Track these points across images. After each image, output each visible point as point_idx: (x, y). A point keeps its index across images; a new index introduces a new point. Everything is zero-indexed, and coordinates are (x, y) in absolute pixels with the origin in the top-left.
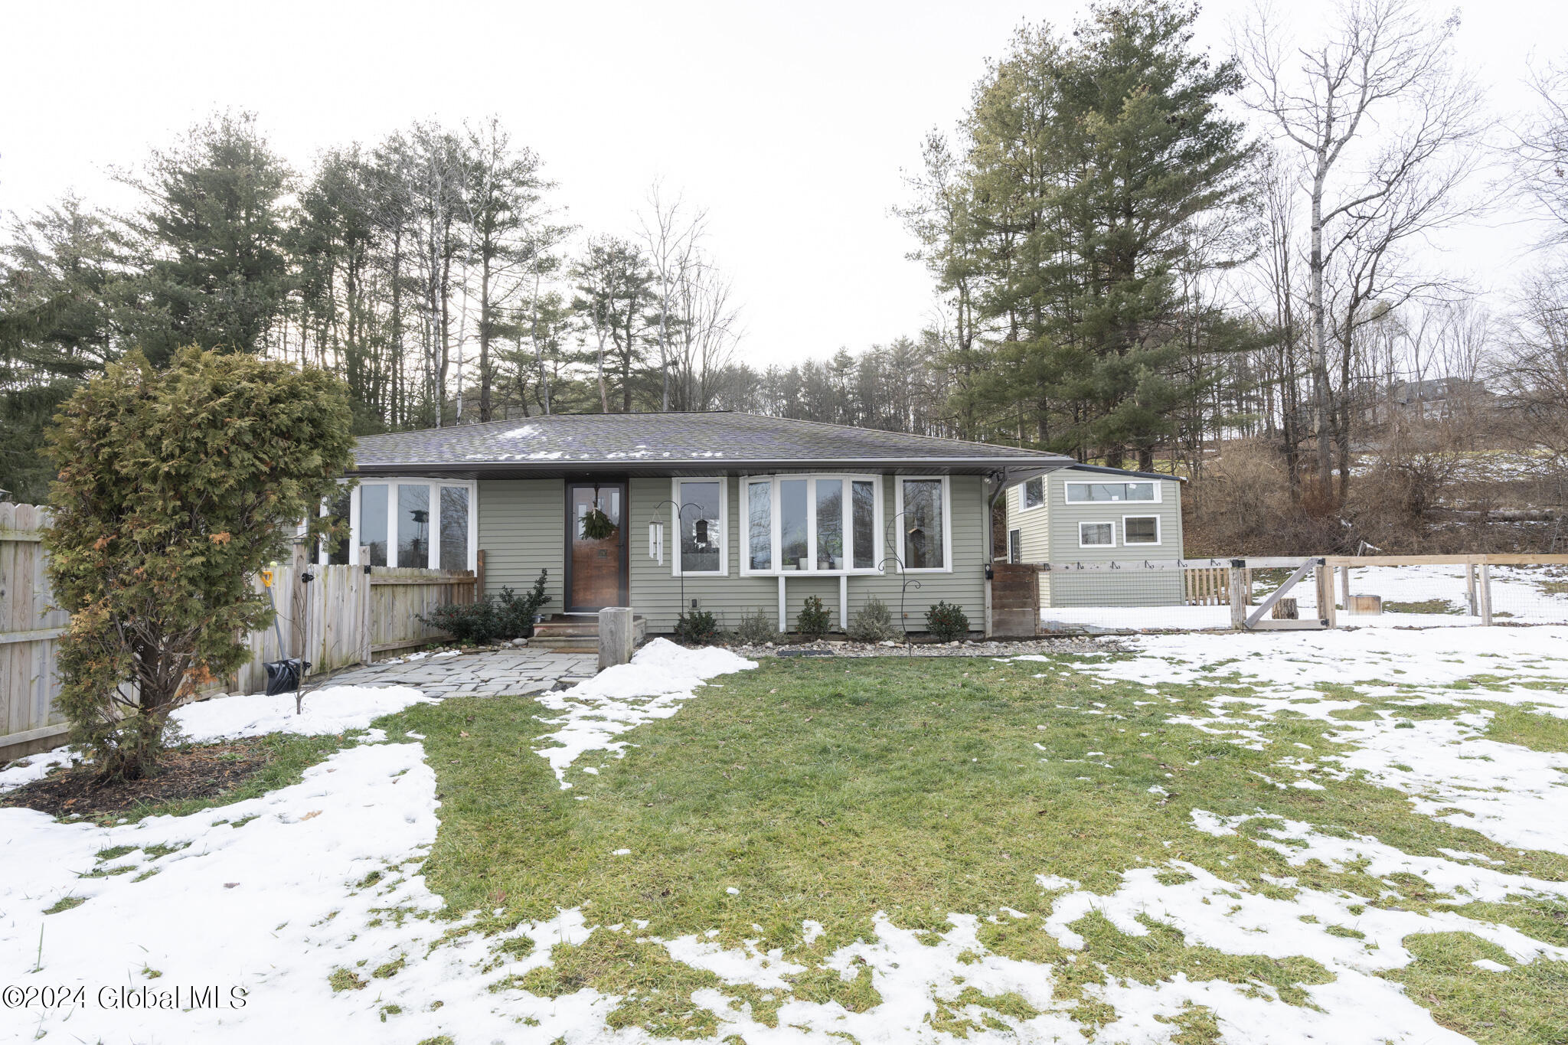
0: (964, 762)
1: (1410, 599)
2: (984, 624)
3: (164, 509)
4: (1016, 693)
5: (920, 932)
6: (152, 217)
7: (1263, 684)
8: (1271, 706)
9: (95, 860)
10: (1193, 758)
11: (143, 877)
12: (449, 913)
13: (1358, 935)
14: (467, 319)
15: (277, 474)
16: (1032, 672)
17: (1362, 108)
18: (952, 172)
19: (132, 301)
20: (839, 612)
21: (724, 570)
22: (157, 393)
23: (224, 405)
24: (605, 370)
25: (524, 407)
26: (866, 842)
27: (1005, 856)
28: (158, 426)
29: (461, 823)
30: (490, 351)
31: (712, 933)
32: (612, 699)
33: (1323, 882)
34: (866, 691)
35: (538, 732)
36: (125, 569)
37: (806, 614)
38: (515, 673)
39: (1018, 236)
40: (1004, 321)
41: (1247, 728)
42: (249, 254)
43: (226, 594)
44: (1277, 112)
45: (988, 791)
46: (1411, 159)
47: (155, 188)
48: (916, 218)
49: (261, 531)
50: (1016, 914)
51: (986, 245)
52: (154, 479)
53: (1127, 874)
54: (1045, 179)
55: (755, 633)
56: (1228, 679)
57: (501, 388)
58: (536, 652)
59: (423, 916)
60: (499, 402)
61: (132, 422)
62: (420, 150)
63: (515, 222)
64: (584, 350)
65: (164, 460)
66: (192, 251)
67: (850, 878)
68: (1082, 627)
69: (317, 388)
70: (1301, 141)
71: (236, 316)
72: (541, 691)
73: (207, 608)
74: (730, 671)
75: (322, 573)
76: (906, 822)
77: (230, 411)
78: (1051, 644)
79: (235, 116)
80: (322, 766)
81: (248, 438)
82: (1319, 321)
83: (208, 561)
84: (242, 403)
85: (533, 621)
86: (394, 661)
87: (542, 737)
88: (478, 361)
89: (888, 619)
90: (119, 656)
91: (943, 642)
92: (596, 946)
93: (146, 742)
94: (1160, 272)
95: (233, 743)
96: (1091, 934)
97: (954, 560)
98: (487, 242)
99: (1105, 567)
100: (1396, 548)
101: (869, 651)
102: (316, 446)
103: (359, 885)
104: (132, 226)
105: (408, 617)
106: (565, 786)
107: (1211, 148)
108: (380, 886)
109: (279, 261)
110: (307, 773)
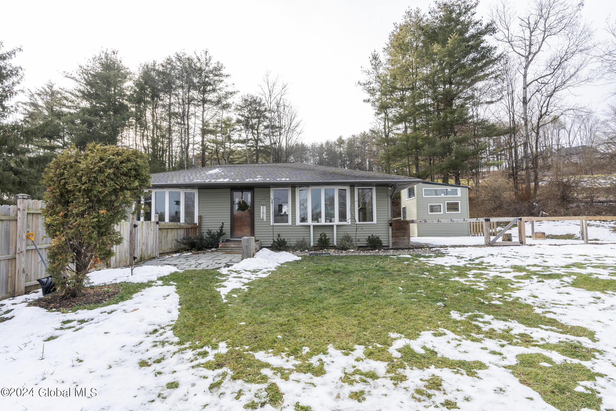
0: (371, 293)
1: (559, 234)
2: (389, 243)
3: (83, 202)
4: (396, 269)
5: (343, 351)
6: (80, 91)
7: (491, 266)
8: (492, 274)
9: (61, 324)
10: (456, 293)
11: (77, 330)
12: (180, 343)
13: (500, 354)
14: (196, 128)
15: (122, 189)
16: (404, 261)
17: (543, 40)
18: (381, 68)
19: (73, 122)
20: (333, 239)
21: (290, 223)
22: (81, 160)
23: (104, 164)
24: (248, 146)
25: (218, 161)
26: (330, 321)
27: (379, 326)
28: (81, 172)
29: (187, 313)
30: (205, 139)
31: (270, 351)
32: (246, 271)
33: (493, 336)
34: (339, 268)
35: (217, 282)
36: (70, 223)
37: (321, 239)
38: (211, 261)
39: (407, 93)
40: (401, 126)
41: (480, 282)
42: (115, 104)
43: (105, 232)
44: (509, 42)
45: (377, 304)
46: (563, 60)
47: (81, 80)
48: (367, 86)
49: (117, 209)
50: (379, 346)
51: (395, 96)
52: (80, 191)
53: (422, 333)
54: (418, 70)
55: (301, 247)
56: (478, 264)
57: (210, 153)
58: (220, 253)
59: (171, 344)
60: (209, 159)
61: (72, 171)
62: (178, 63)
63: (214, 90)
64: (241, 138)
65: (83, 184)
66: (94, 103)
67: (322, 333)
68: (427, 244)
69: (137, 158)
70: (519, 54)
71: (110, 128)
72: (220, 268)
73: (98, 237)
74: (290, 260)
75: (141, 224)
76: (346, 314)
77: (106, 166)
78: (414, 251)
79: (110, 52)
80: (139, 293)
81: (112, 176)
82: (526, 125)
83: (99, 220)
84: (110, 164)
85: (219, 242)
86: (167, 257)
87: (218, 284)
88: (201, 143)
89: (352, 241)
90: (68, 254)
91: (372, 250)
92: (229, 354)
93: (78, 284)
94: (462, 106)
95: (109, 286)
96: (404, 352)
97: (377, 219)
98: (204, 98)
99: (436, 222)
100: (555, 213)
101: (344, 253)
102: (137, 179)
103: (150, 333)
104: (73, 94)
105: (173, 240)
106: (225, 301)
107: (483, 57)
108: (158, 334)
109: (126, 106)
110: (134, 296)
